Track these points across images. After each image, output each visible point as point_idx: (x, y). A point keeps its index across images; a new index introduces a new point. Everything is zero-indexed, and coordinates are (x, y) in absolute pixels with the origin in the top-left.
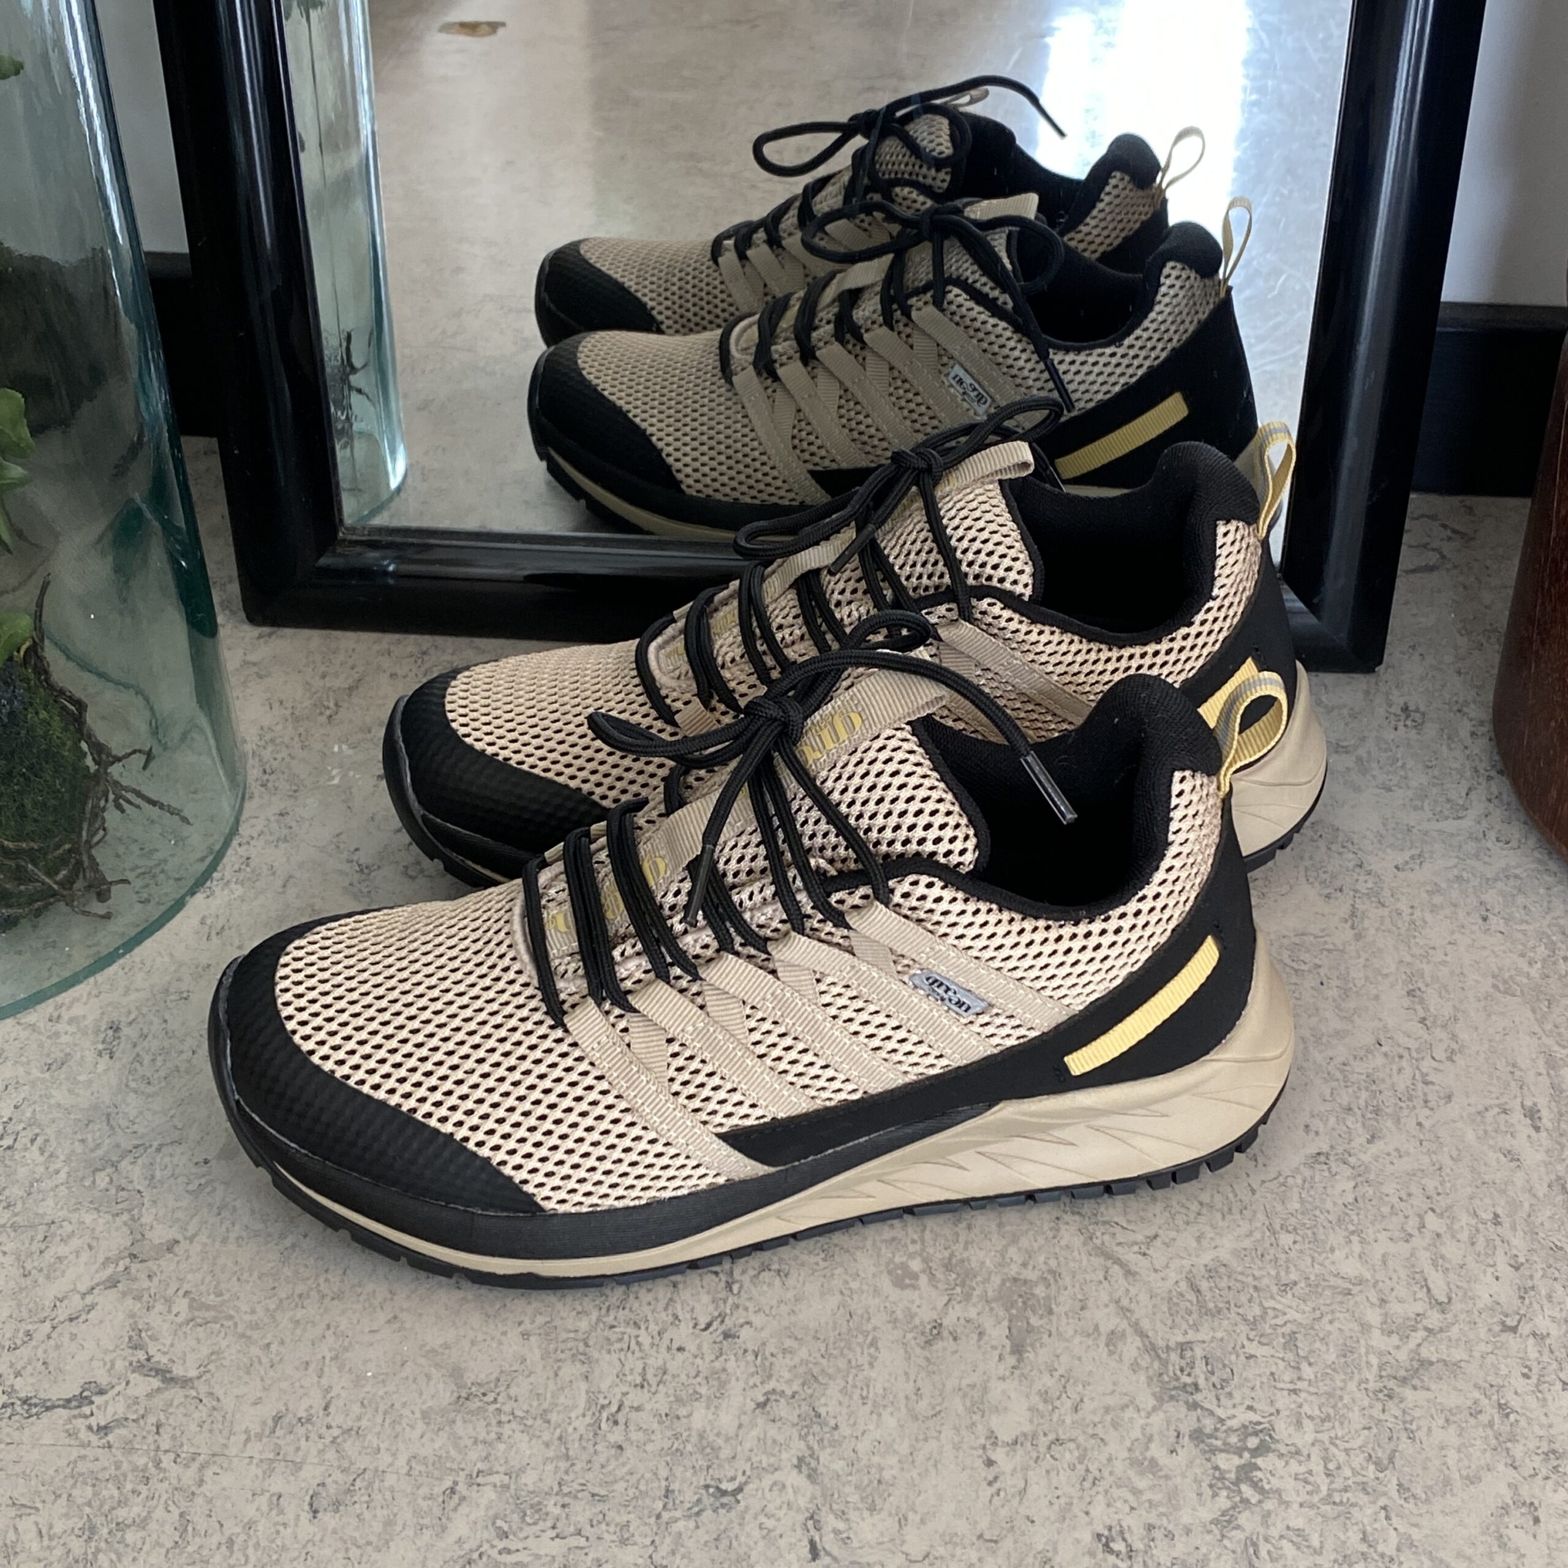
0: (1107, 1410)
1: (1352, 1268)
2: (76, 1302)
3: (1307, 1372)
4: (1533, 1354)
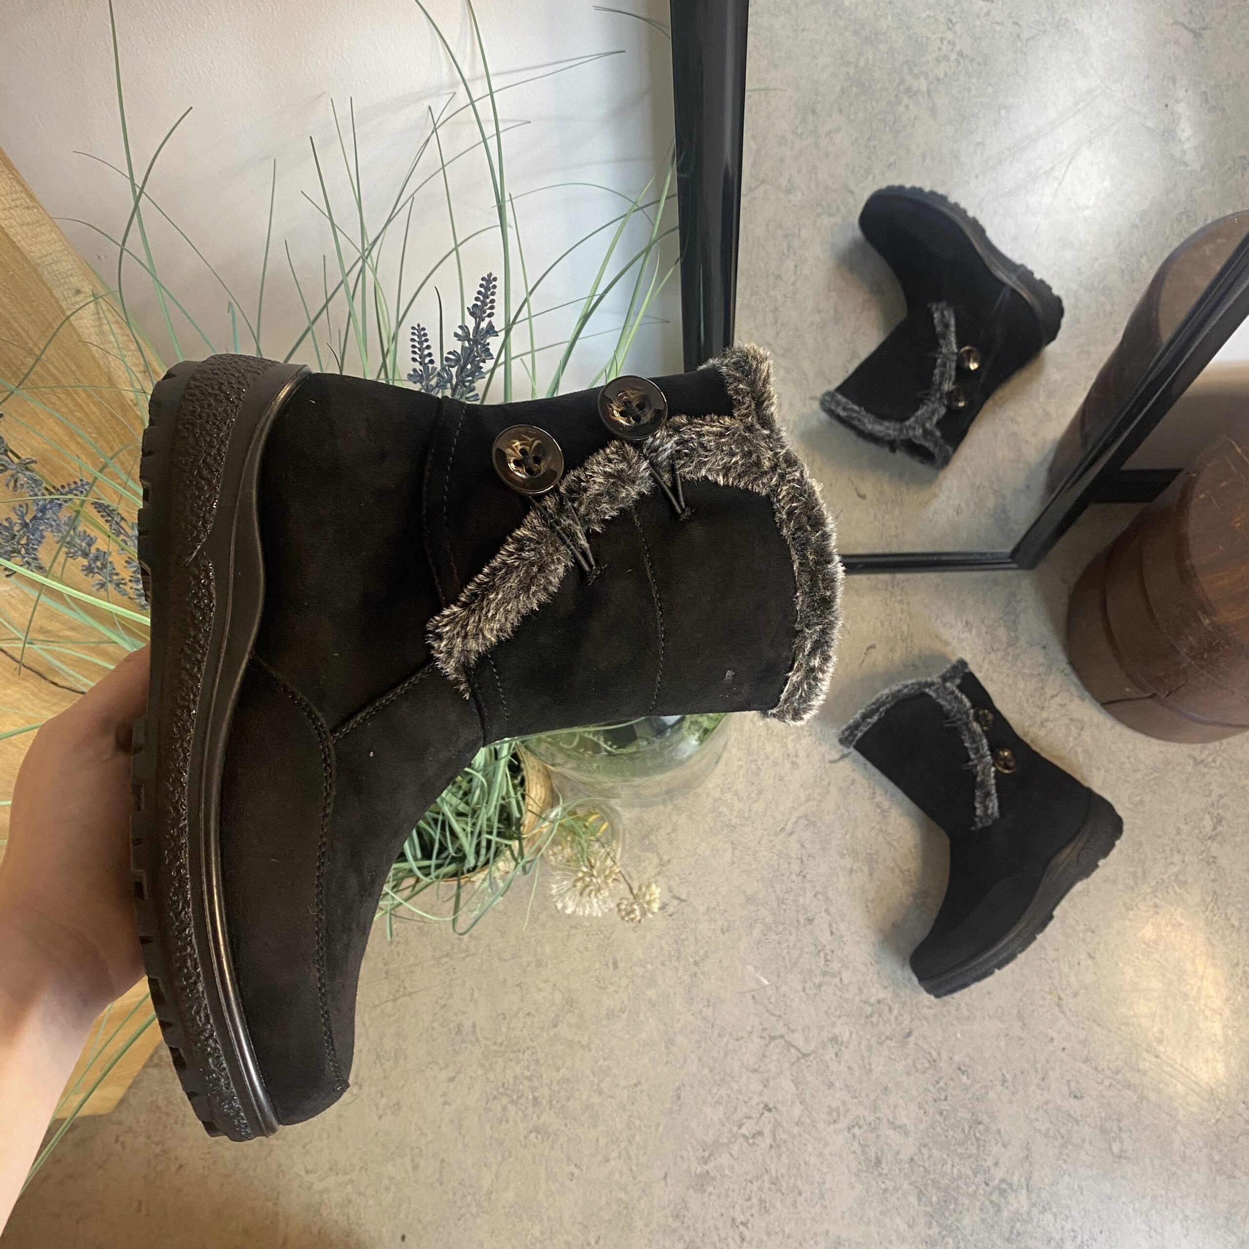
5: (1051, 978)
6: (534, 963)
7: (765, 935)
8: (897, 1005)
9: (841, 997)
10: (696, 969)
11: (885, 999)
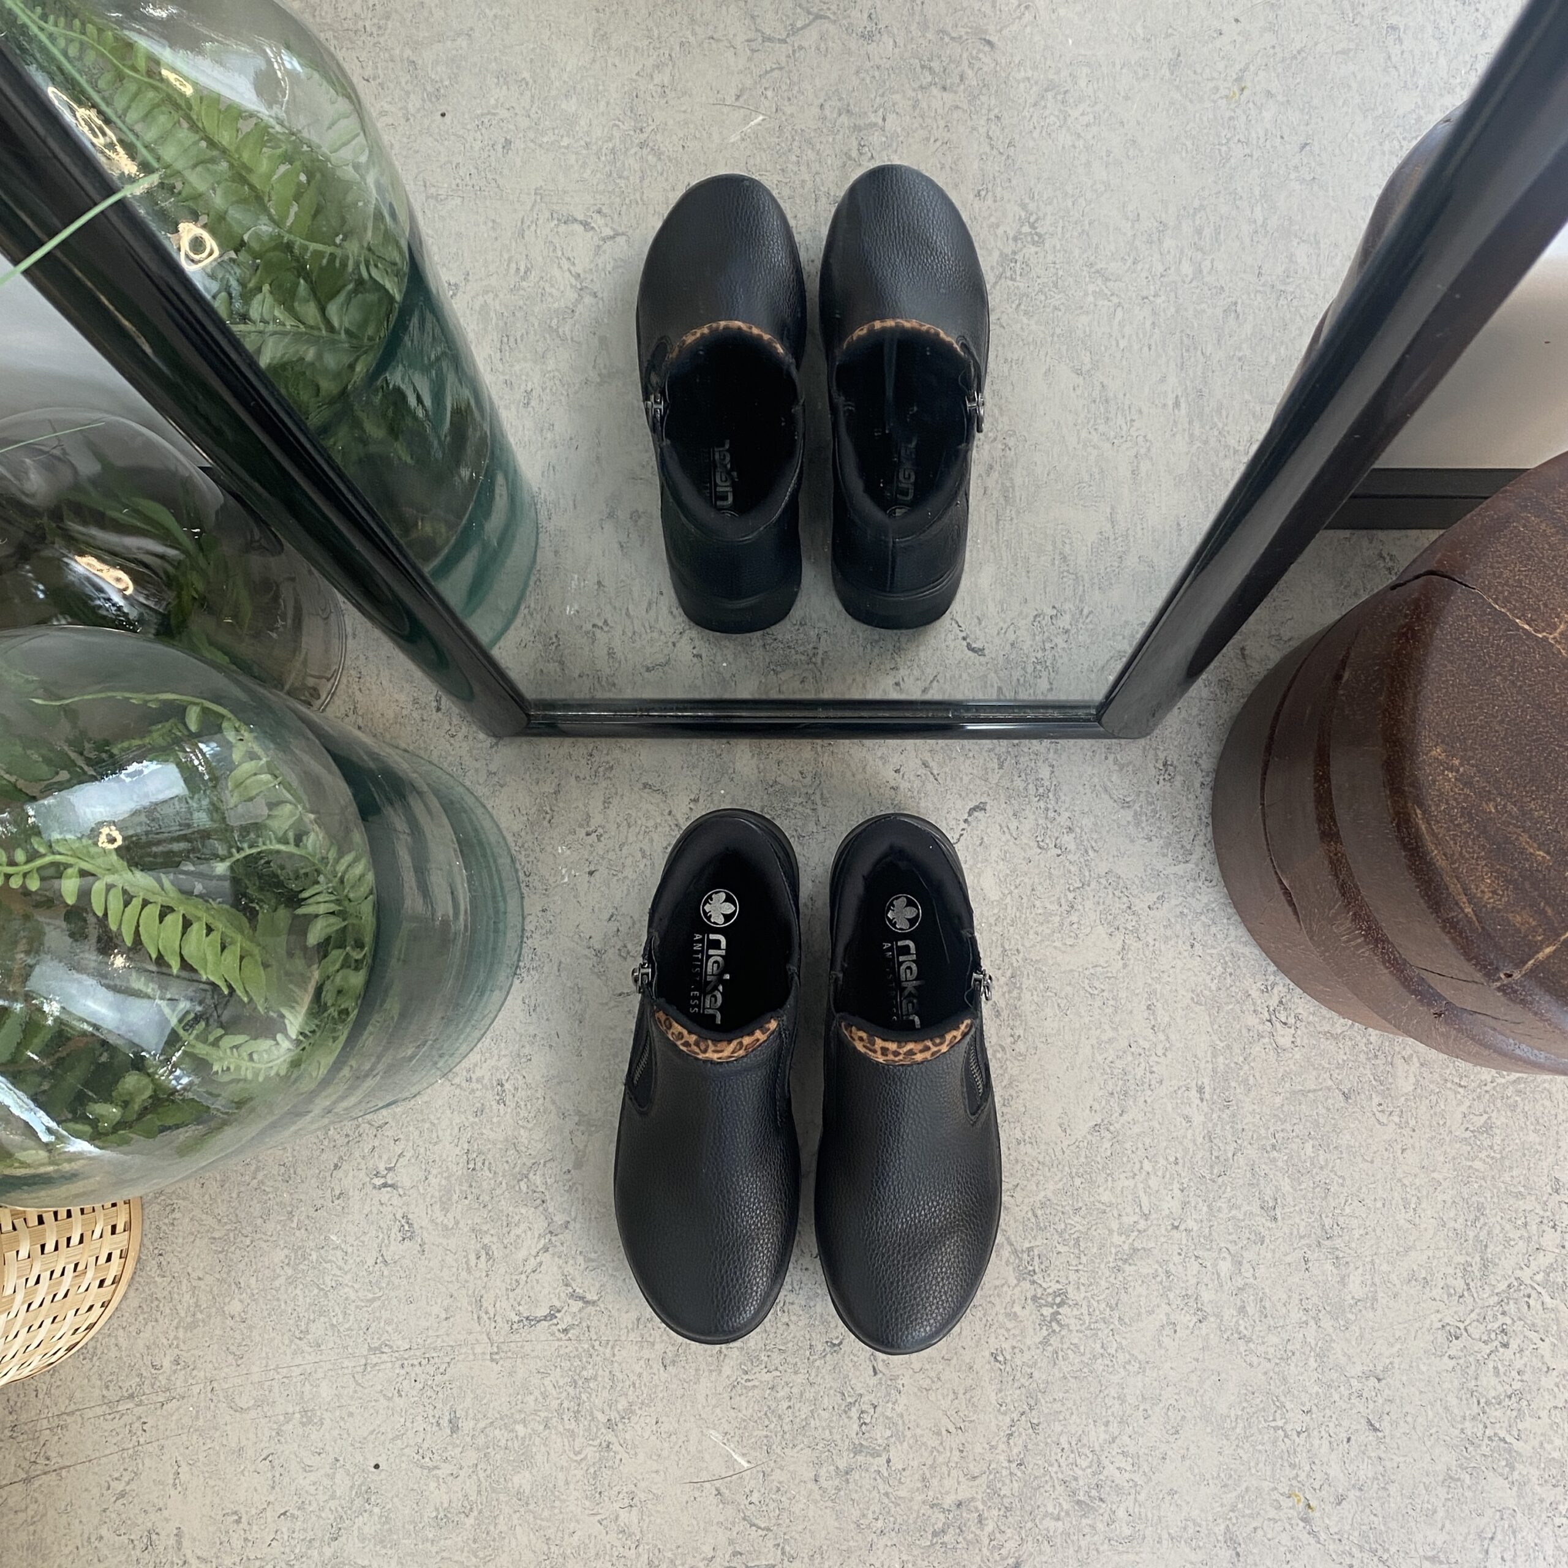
0: (996, 1287)
1: (1106, 1197)
2: (532, 1263)
3: (1084, 1259)
4: (1184, 1241)
5: (1292, 1466)
6: (297, 1416)
7: (746, 1373)
8: (995, 1512)
9: (887, 1494)
10: (610, 1437)
11: (973, 1499)
